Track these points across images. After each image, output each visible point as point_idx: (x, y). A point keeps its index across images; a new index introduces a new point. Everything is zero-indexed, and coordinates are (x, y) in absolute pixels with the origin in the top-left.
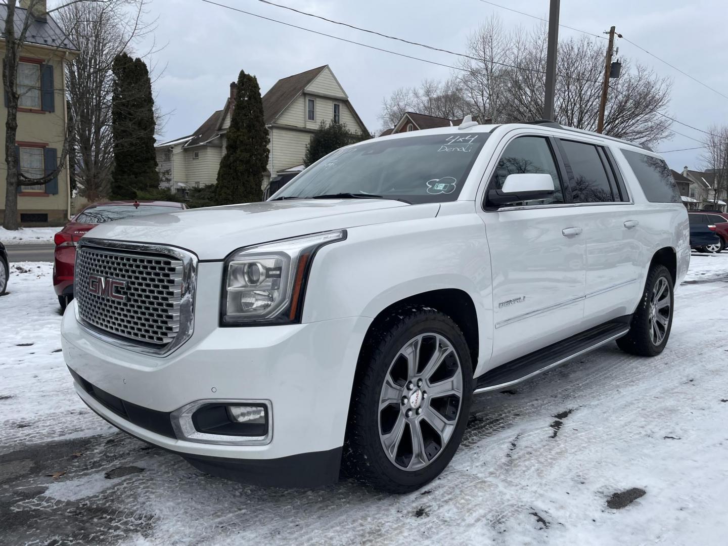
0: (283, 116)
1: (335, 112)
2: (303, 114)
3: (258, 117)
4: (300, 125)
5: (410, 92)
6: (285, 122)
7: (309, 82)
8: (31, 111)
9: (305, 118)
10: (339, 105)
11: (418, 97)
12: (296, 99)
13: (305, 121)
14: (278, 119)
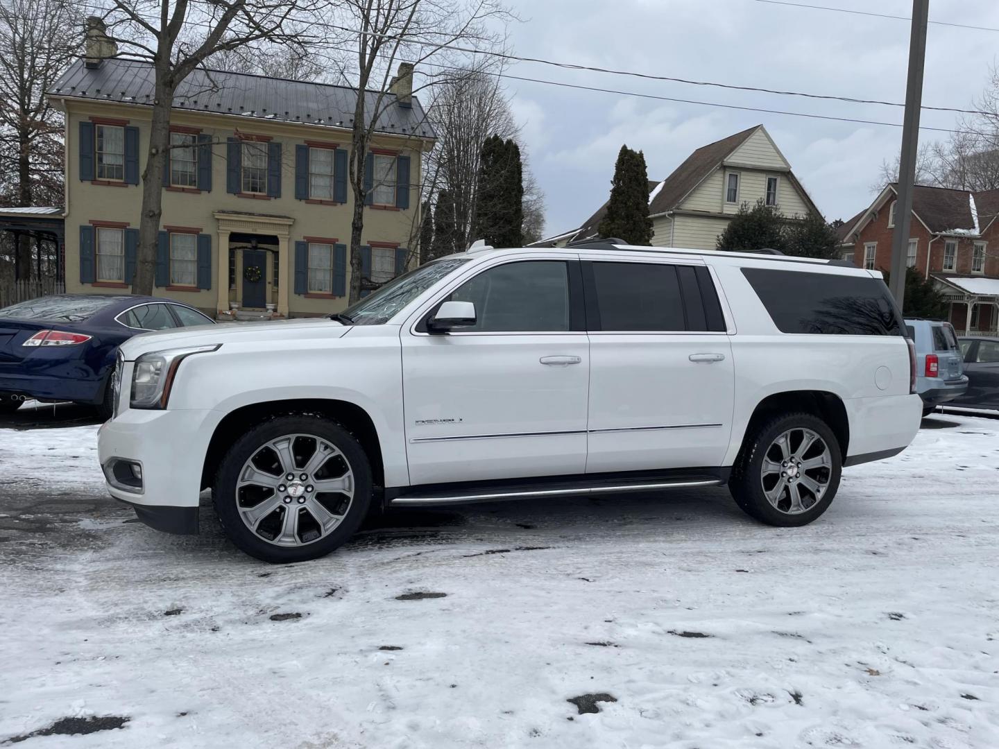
0: (691, 198)
1: (769, 189)
2: (720, 194)
3: (639, 204)
4: (715, 209)
5: (930, 148)
6: (693, 206)
7: (732, 150)
8: (385, 208)
9: (722, 199)
10: (776, 180)
11: (941, 156)
12: (711, 175)
13: (722, 204)
14: (683, 202)
